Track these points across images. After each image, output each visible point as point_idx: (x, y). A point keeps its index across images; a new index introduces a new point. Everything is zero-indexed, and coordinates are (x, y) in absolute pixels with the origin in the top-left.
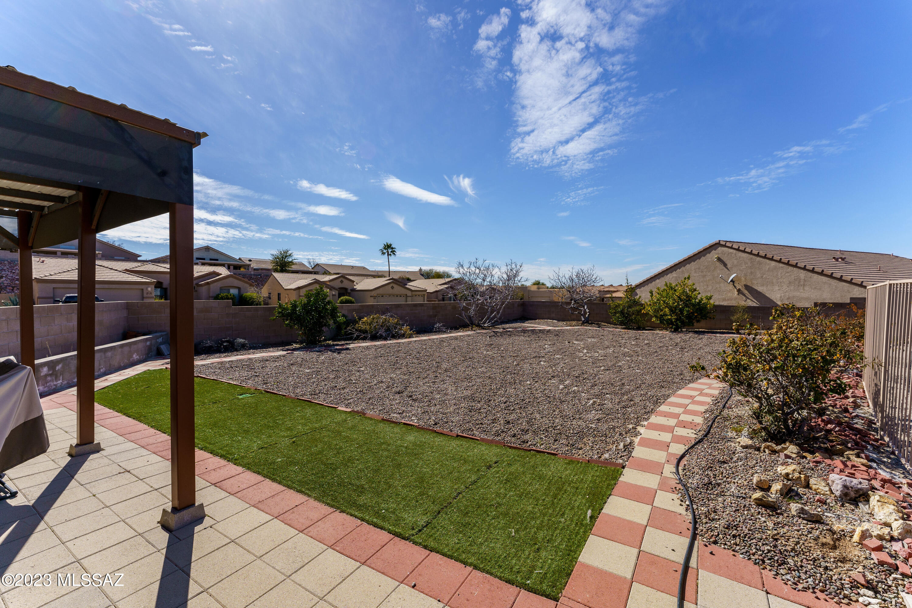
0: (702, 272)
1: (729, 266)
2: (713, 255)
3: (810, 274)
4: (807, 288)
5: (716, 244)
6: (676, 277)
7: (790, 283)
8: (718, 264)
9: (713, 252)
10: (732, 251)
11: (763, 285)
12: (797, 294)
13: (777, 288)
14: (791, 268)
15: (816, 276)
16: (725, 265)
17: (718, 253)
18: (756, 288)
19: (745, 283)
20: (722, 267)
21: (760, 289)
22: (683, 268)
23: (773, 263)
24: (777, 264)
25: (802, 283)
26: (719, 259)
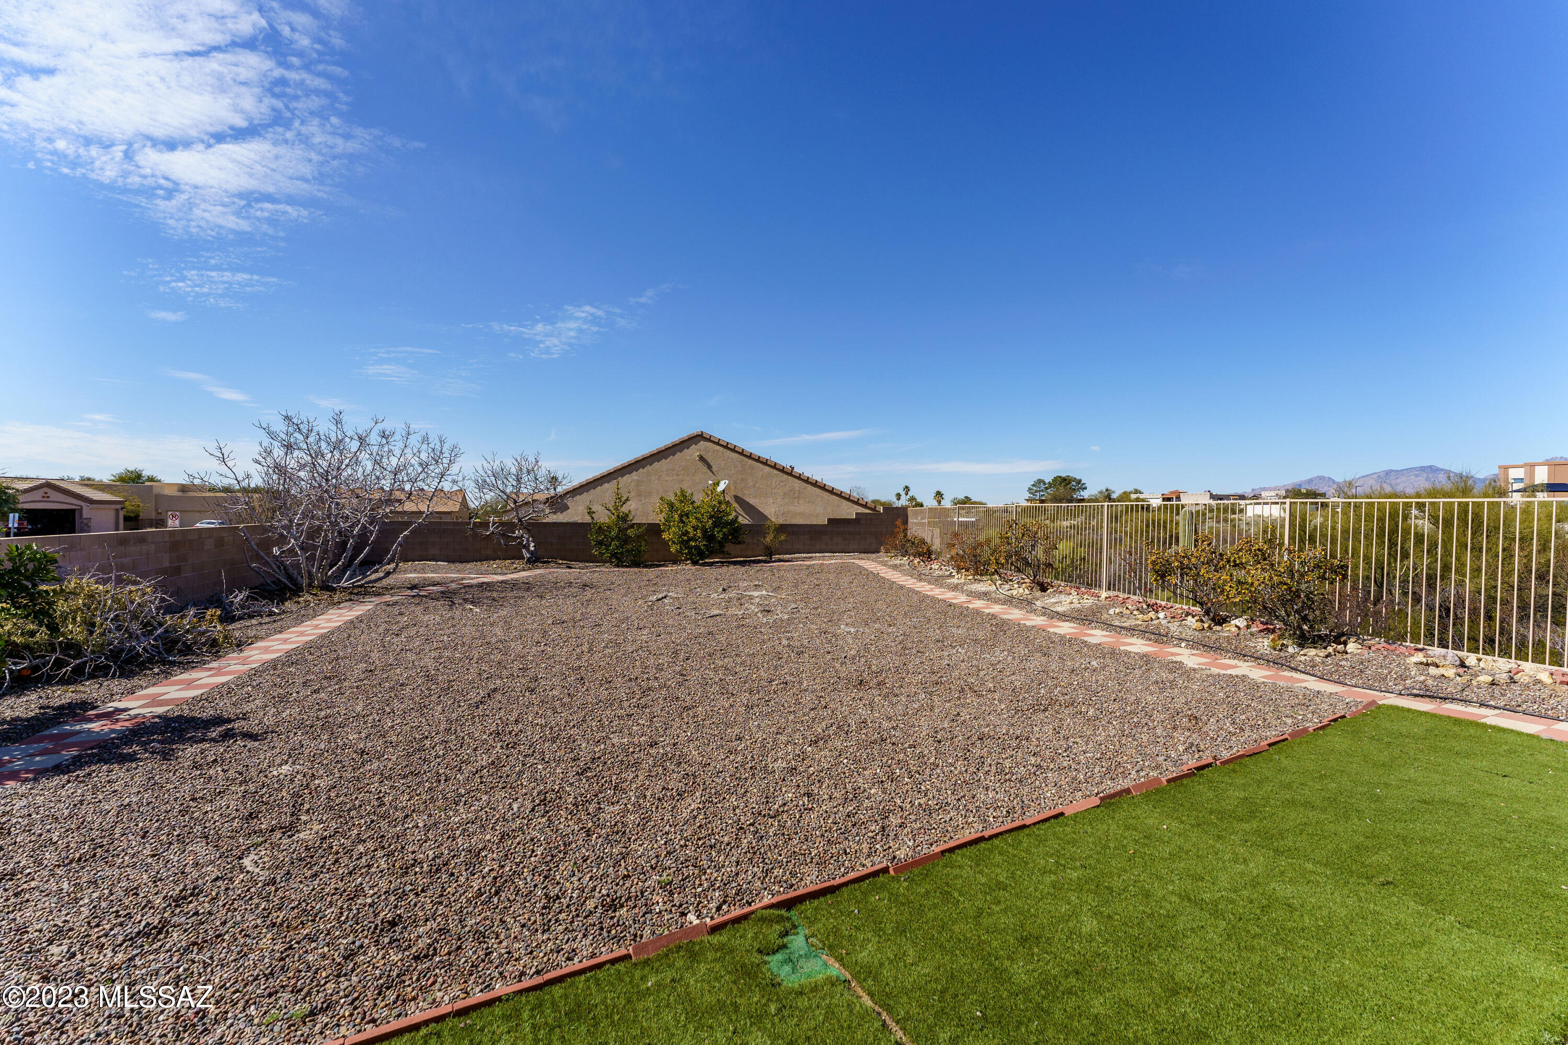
0: (678, 475)
1: (714, 469)
2: (694, 452)
3: (805, 485)
4: (801, 501)
5: (697, 436)
6: (638, 481)
7: (785, 494)
8: (700, 464)
9: (694, 446)
10: (718, 447)
11: (755, 497)
12: (792, 508)
13: (771, 501)
14: (785, 476)
15: (810, 487)
16: (710, 467)
17: (700, 450)
18: (748, 500)
19: (734, 493)
20: (705, 469)
21: (752, 501)
22: (648, 468)
23: (767, 469)
24: (771, 469)
25: (796, 495)
26: (702, 458)
